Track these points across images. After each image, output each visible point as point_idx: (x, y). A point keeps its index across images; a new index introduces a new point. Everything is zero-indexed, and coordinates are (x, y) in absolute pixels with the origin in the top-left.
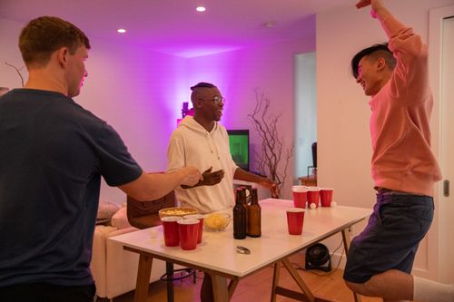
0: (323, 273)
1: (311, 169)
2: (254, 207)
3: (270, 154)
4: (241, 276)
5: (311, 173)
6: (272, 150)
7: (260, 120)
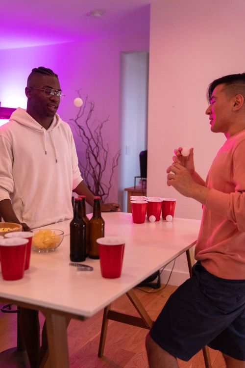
0: (152, 290)
1: (138, 180)
2: (96, 222)
3: (94, 163)
4: (90, 315)
5: (138, 184)
6: (96, 158)
7: (83, 125)
